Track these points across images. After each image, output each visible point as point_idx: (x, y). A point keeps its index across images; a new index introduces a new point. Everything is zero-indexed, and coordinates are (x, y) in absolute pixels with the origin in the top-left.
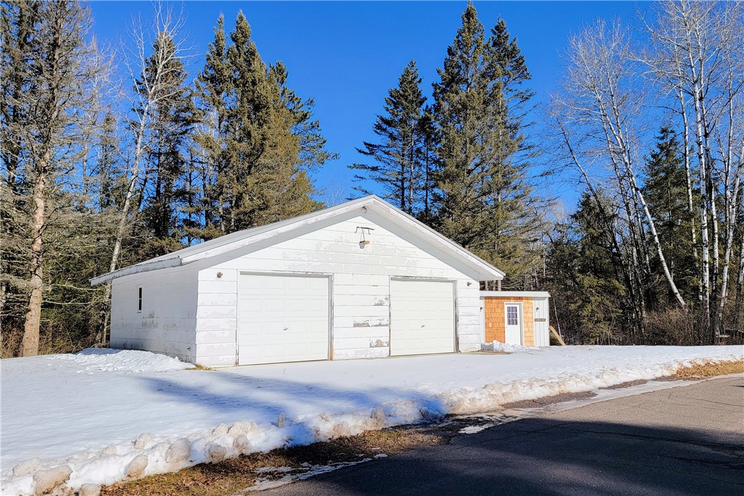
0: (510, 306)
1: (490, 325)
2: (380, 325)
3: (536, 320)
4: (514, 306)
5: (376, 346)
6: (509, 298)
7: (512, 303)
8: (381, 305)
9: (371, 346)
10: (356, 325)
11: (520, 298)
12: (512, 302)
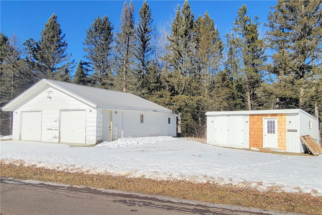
0: (270, 120)
1: (253, 133)
2: (56, 130)
3: (288, 131)
4: (272, 120)
5: (55, 138)
6: (266, 115)
7: (270, 119)
8: (56, 121)
9: (53, 138)
10: (48, 129)
11: (275, 115)
12: (269, 117)
